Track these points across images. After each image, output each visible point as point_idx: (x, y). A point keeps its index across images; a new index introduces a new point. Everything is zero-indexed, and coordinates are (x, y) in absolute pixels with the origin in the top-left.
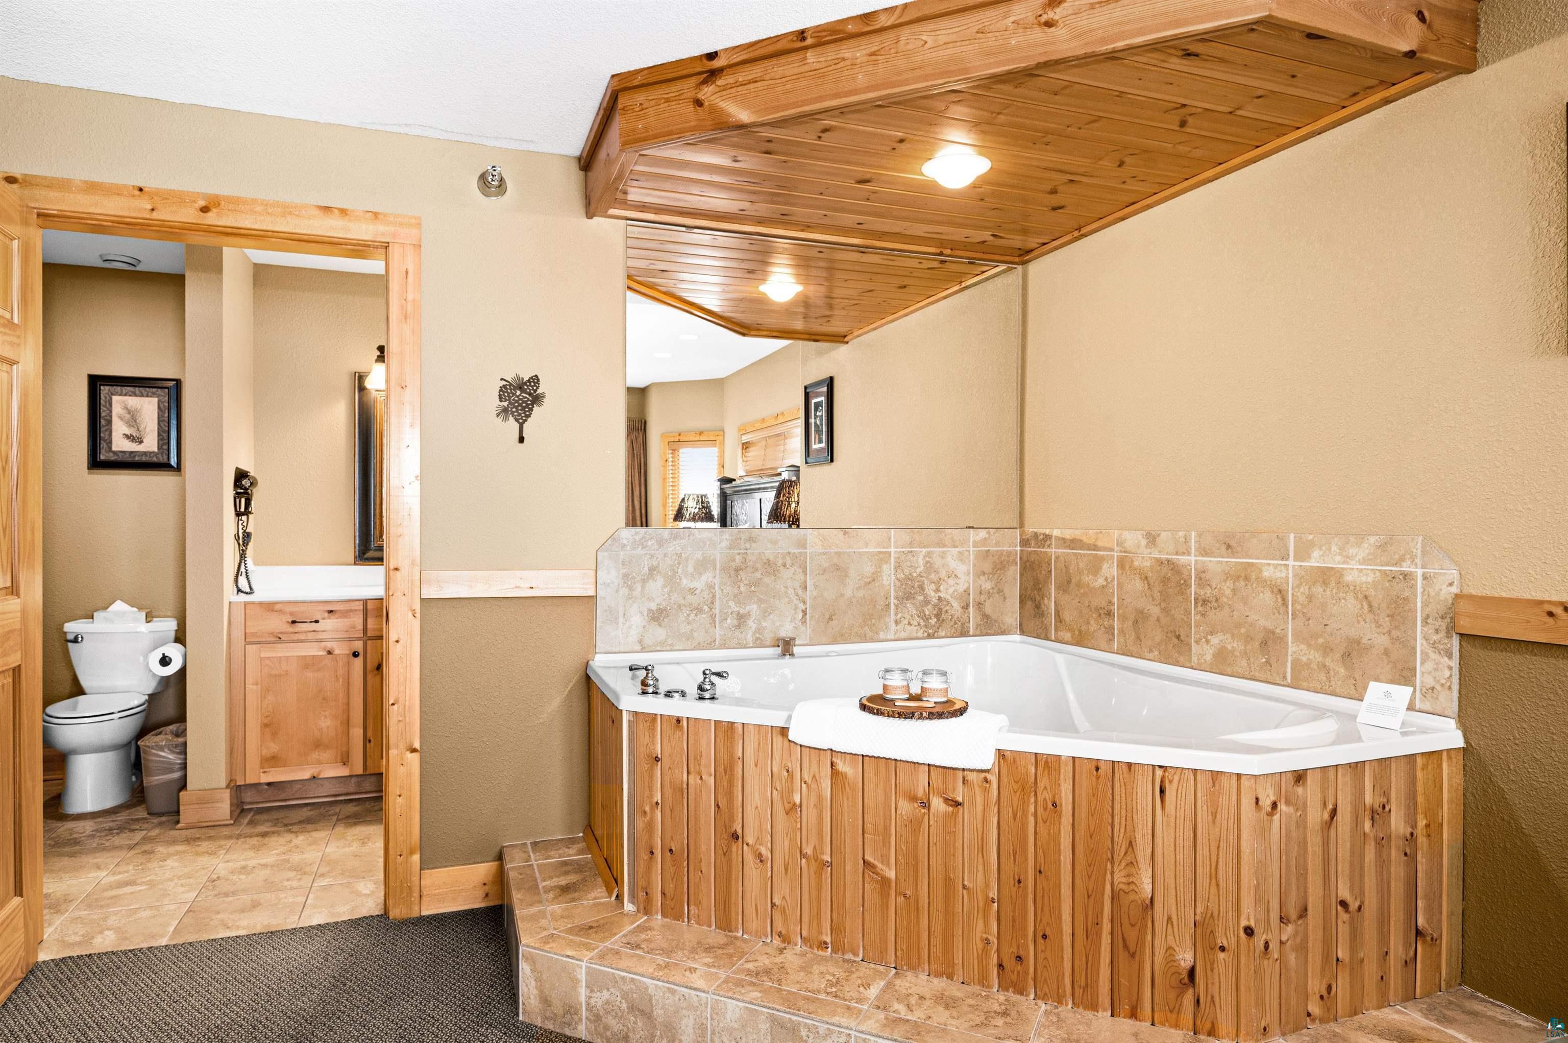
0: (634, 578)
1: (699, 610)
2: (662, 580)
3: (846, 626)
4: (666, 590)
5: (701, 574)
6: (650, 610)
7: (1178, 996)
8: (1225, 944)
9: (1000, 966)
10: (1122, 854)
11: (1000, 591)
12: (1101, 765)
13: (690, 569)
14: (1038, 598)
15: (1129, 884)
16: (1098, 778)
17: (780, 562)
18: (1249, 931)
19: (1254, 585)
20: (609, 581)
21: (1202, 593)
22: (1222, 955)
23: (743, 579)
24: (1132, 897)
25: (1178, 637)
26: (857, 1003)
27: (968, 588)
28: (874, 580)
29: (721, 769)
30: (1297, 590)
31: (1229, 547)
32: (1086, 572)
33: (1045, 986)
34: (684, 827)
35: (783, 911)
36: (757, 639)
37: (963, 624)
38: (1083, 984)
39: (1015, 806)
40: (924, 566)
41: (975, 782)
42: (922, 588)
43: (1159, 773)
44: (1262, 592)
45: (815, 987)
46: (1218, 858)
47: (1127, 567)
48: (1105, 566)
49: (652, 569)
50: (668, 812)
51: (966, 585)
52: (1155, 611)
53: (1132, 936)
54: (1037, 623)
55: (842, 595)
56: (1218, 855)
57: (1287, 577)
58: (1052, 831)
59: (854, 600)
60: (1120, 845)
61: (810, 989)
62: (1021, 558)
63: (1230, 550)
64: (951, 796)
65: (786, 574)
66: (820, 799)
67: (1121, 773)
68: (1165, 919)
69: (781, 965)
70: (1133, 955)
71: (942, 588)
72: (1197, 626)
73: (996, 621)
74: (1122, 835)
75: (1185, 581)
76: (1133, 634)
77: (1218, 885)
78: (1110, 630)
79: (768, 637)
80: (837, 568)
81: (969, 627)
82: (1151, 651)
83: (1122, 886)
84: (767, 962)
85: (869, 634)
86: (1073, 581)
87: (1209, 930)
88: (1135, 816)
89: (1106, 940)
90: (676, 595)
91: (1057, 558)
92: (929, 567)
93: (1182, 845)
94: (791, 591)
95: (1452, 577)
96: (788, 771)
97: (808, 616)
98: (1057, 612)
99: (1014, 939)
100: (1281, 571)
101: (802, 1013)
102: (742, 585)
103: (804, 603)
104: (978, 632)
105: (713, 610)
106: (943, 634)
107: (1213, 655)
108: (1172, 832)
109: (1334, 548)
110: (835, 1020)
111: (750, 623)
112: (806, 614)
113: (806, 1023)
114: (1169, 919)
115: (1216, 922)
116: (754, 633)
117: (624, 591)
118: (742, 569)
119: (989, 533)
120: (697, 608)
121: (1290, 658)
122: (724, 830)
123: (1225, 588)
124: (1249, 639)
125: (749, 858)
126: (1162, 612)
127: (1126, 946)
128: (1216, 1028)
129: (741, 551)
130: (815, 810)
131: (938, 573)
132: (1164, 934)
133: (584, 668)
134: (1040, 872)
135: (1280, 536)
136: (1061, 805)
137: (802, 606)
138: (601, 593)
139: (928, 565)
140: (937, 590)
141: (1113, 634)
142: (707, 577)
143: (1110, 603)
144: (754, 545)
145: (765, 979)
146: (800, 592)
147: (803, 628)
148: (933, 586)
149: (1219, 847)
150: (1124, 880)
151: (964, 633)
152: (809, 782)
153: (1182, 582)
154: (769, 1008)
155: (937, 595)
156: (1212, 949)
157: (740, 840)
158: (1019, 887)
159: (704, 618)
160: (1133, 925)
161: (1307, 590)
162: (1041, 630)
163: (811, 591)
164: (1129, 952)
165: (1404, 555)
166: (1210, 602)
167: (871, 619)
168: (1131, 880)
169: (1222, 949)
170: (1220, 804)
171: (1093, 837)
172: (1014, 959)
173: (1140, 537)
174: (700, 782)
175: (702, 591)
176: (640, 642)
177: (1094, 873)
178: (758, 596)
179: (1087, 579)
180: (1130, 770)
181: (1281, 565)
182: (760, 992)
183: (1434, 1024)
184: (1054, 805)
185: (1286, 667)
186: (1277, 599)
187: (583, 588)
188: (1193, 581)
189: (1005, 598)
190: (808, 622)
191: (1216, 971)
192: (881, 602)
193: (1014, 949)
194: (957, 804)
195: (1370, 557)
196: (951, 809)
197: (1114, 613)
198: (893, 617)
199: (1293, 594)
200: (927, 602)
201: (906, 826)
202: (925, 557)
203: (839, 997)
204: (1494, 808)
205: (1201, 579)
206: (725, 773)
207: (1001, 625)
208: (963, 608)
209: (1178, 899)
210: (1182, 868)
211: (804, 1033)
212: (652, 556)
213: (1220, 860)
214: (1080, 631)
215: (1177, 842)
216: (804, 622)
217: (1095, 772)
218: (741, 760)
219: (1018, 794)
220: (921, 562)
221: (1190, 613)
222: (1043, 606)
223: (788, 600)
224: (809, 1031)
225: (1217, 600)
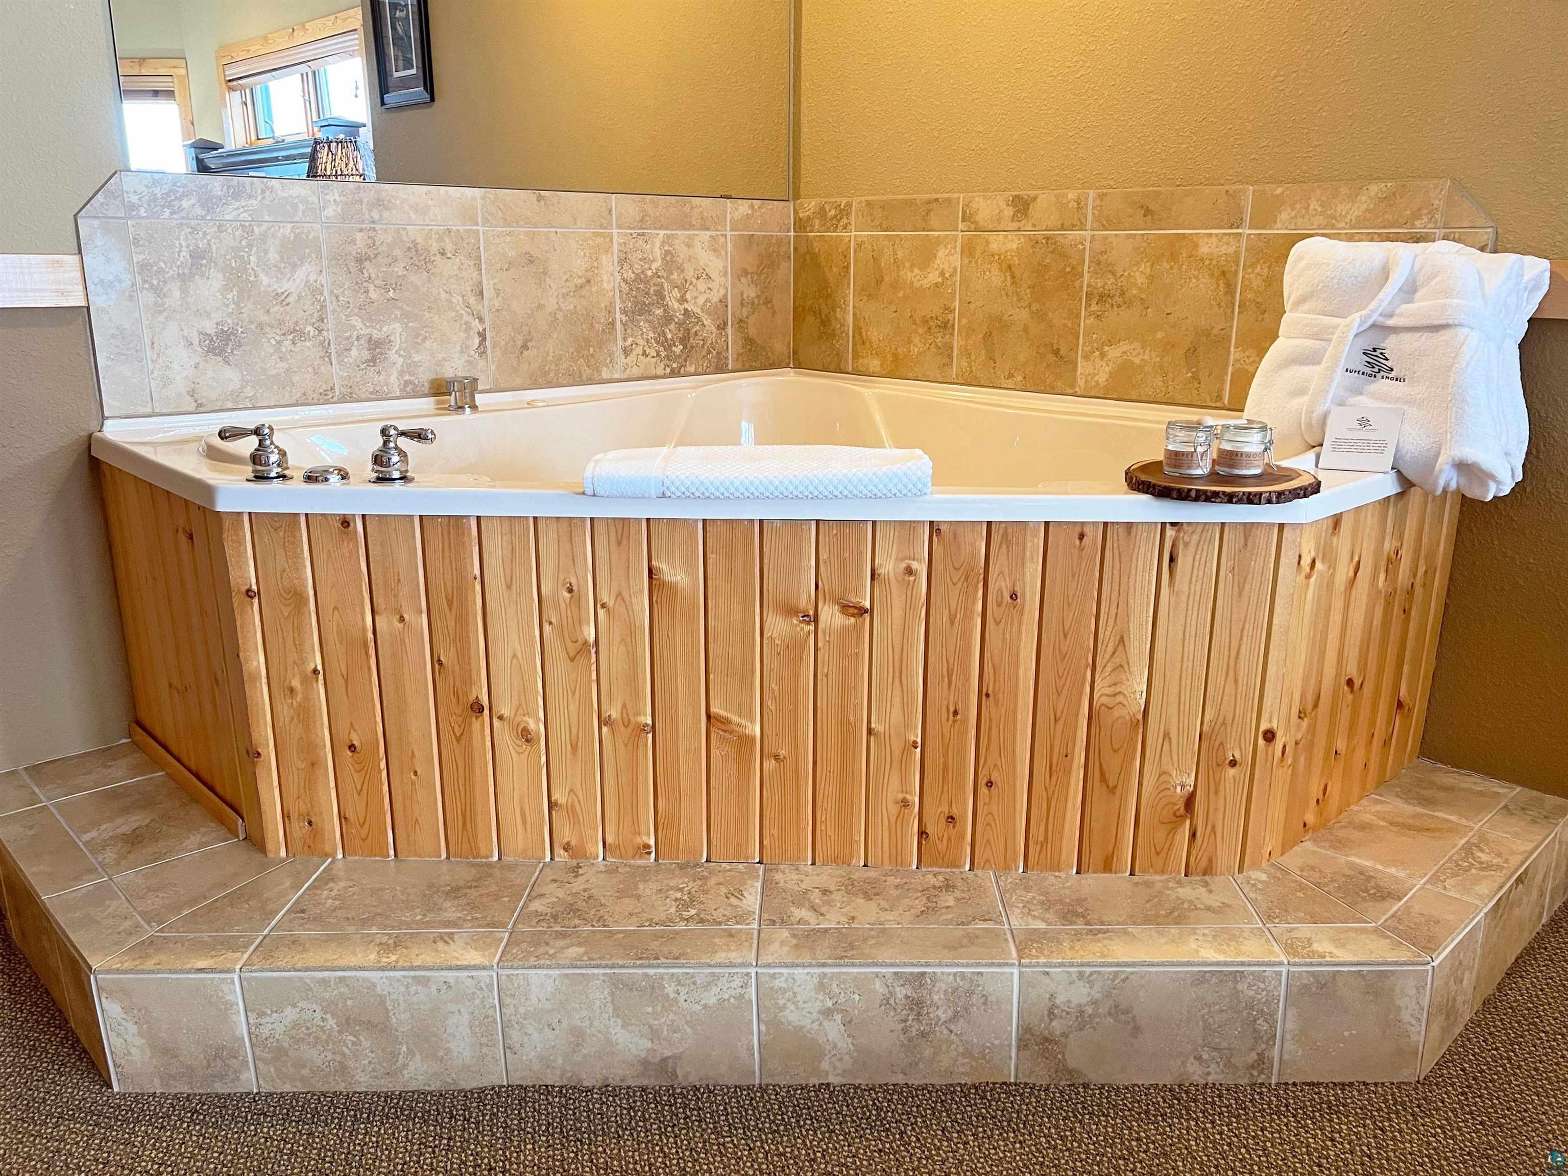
0: (161, 271)
1: (298, 334)
2: (220, 276)
3: (550, 358)
4: (230, 296)
5: (294, 267)
6: (203, 334)
7: (1168, 834)
8: (1238, 756)
9: (922, 833)
10: (1108, 656)
11: (768, 302)
12: (1088, 530)
13: (273, 256)
14: (825, 311)
15: (1115, 695)
16: (1081, 549)
17: (435, 247)
18: (1269, 735)
19: (1184, 267)
20: (111, 278)
21: (1099, 285)
22: (1232, 772)
23: (373, 276)
24: (1117, 712)
25: (1056, 352)
26: (737, 923)
27: (725, 296)
28: (589, 281)
29: (440, 600)
30: (1250, 270)
31: (1148, 212)
32: (908, 265)
33: (988, 849)
34: (374, 705)
35: (572, 811)
36: (407, 383)
37: (719, 353)
38: (1041, 839)
39: (953, 605)
40: (663, 259)
41: (892, 574)
42: (660, 295)
43: (1170, 533)
44: (1196, 277)
45: (663, 916)
46: (1240, 645)
47: (978, 254)
48: (941, 253)
49: (197, 256)
50: (338, 682)
51: (722, 292)
52: (1022, 316)
53: (1113, 764)
54: (824, 348)
55: (541, 307)
56: (1241, 639)
57: (1237, 253)
58: (1008, 636)
59: (560, 316)
60: (1105, 643)
61: (656, 919)
62: (795, 249)
63: (1149, 217)
64: (853, 599)
65: (446, 268)
66: (632, 631)
67: (1116, 539)
68: (1161, 736)
69: (586, 894)
70: (1112, 790)
71: (688, 296)
72: (1087, 334)
73: (762, 348)
74: (1110, 629)
75: (1073, 268)
76: (983, 352)
77: (1236, 681)
78: (946, 352)
79: (425, 376)
80: (531, 260)
81: (727, 358)
82: (1011, 376)
83: (1104, 700)
84: (561, 893)
85: (586, 372)
86: (887, 279)
87: (1217, 743)
88: (1131, 600)
89: (1078, 774)
90: (250, 305)
91: (859, 245)
92: (670, 261)
93: (1193, 633)
94: (457, 299)
95: (1486, 237)
96: (570, 590)
97: (488, 343)
98: (857, 329)
99: (945, 795)
100: (1228, 244)
101: (663, 960)
102: (372, 287)
103: (481, 320)
104: (739, 366)
105: (325, 333)
106: (692, 369)
107: (1111, 373)
108: (1182, 616)
109: (1314, 205)
110: (721, 957)
111: (392, 355)
112: (484, 339)
113: (673, 974)
114: (1167, 735)
115: (1229, 730)
116: (401, 373)
117: (147, 298)
118: (369, 259)
119: (752, 206)
120: (295, 330)
121: (1230, 369)
122: (454, 700)
123: (1138, 274)
124: (1169, 347)
125: (505, 737)
126: (1032, 318)
127: (1103, 779)
128: (1214, 864)
129: (364, 226)
130: (622, 649)
131: (683, 271)
132: (1158, 755)
133: (85, 447)
134: (987, 695)
135: (1231, 192)
136: (1024, 595)
137: (477, 326)
138: (97, 303)
139: (668, 258)
140: (683, 300)
141: (950, 356)
142: (305, 272)
143: (948, 309)
144: (386, 214)
145: (577, 922)
146: (472, 300)
147: (482, 363)
148: (676, 293)
149: (1243, 629)
150: (1108, 691)
151: (720, 368)
152: (611, 604)
153: (1068, 269)
154: (606, 966)
155: (682, 308)
156: (1219, 765)
157: (486, 711)
158: (954, 721)
159: (309, 349)
160: (1115, 751)
161: (1266, 271)
162: (829, 359)
163: (490, 299)
164: (1108, 787)
165: (1420, 209)
166: (1112, 297)
167: (587, 347)
168: (1118, 690)
169: (1233, 763)
170: (1251, 569)
171: (1069, 637)
172: (943, 820)
173: (1003, 204)
174: (400, 626)
175: (300, 297)
176: (192, 393)
177: (1066, 688)
178: (400, 308)
179: (910, 275)
180: (1129, 533)
181: (1230, 234)
182: (580, 945)
183: (1420, 810)
184: (1014, 596)
185: (1223, 382)
186: (1218, 285)
187: (57, 291)
188: (1086, 268)
189: (774, 312)
190: (489, 351)
191: (1221, 793)
192: (602, 317)
193: (945, 808)
194: (862, 611)
195: (1368, 215)
196: (852, 620)
197: (953, 325)
198: (620, 342)
199: (1243, 277)
200: (668, 319)
201: (779, 654)
202: (663, 243)
203: (708, 921)
204: (1496, 543)
205: (1099, 263)
206: (450, 605)
207: (769, 354)
208: (718, 327)
209: (1182, 707)
210: (1190, 664)
211: (670, 989)
212: (194, 230)
213: (1243, 647)
214: (895, 356)
215: (1188, 629)
216: (482, 352)
217: (1078, 542)
218: (479, 580)
219: (959, 584)
220: (658, 253)
221: (1078, 316)
222: (833, 322)
223: (453, 314)
224: (679, 983)
225: (1122, 294)
